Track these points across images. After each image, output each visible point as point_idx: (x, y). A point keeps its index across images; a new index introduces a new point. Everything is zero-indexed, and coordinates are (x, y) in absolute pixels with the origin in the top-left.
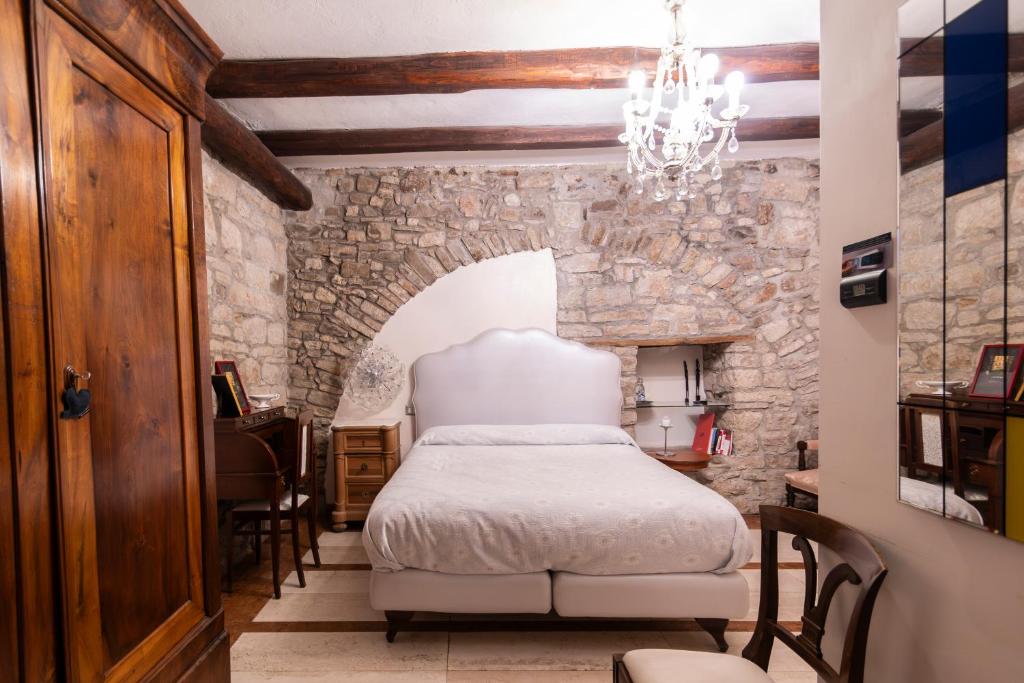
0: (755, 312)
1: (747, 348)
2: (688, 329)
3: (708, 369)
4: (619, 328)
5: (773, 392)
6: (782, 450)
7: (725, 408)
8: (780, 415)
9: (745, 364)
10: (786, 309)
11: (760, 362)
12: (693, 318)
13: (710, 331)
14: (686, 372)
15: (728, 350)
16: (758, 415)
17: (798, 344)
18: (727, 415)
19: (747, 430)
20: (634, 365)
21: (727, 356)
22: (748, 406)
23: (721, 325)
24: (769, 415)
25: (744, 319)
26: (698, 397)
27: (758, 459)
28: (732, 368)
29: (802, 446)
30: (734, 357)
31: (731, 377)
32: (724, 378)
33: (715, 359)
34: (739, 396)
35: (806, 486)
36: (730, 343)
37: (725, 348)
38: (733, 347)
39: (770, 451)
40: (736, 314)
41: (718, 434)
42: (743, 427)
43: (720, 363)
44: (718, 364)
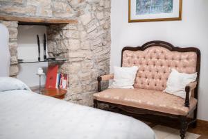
0: (78, 8)
1: (75, 28)
2: (46, 13)
3: (51, 39)
4: (6, 7)
5: (84, 52)
6: (88, 82)
7: (63, 62)
8: (87, 64)
9: (74, 36)
10: (90, 8)
11: (79, 36)
12: (49, 7)
13: (57, 16)
14: (38, 41)
15: (65, 28)
16: (78, 65)
17: (94, 27)
18: (64, 66)
19: (74, 73)
20: (16, 34)
21: (64, 32)
22: (74, 60)
23: (63, 13)
24: (83, 64)
25: (73, 11)
26: (45, 57)
27: (79, 88)
28: (67, 38)
29: (99, 79)
30: (68, 32)
31: (66, 44)
32: (62, 44)
33: (55, 34)
34: (71, 54)
35: (106, 99)
36: (67, 24)
37: (63, 27)
38: (68, 27)
39: (83, 83)
40: (70, 7)
41: (60, 76)
42: (73, 71)
43: (59, 36)
44: (58, 37)
